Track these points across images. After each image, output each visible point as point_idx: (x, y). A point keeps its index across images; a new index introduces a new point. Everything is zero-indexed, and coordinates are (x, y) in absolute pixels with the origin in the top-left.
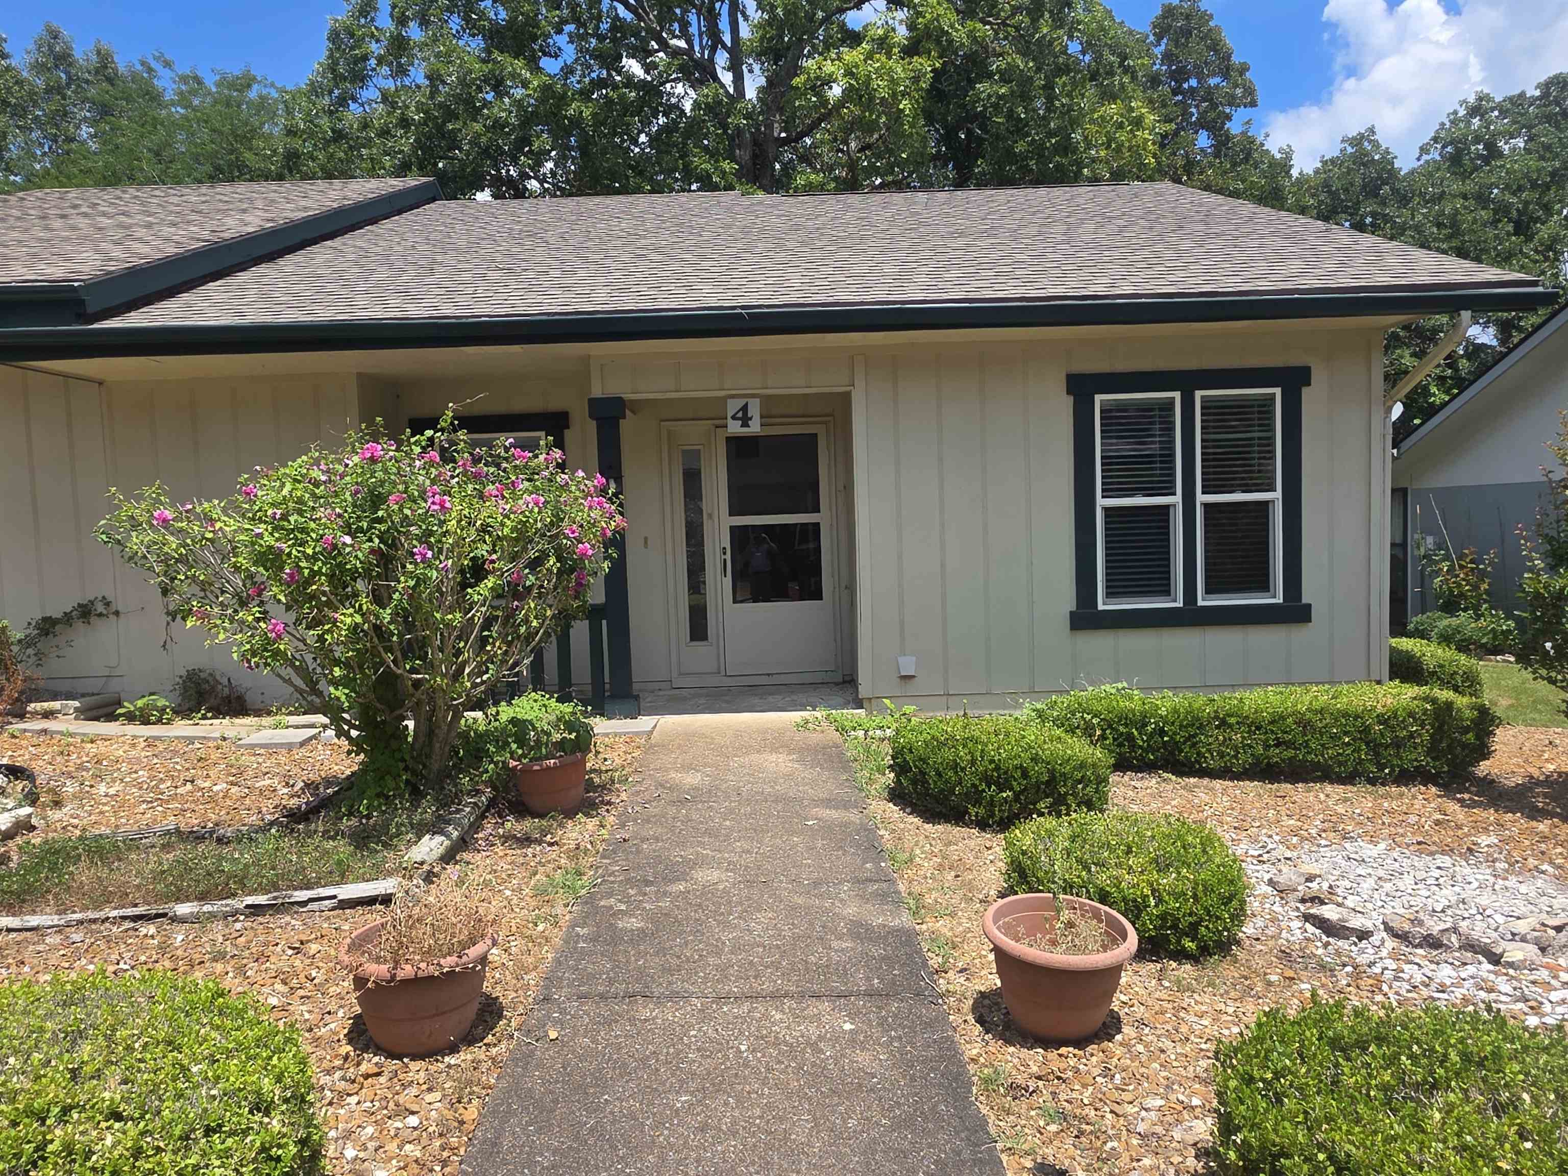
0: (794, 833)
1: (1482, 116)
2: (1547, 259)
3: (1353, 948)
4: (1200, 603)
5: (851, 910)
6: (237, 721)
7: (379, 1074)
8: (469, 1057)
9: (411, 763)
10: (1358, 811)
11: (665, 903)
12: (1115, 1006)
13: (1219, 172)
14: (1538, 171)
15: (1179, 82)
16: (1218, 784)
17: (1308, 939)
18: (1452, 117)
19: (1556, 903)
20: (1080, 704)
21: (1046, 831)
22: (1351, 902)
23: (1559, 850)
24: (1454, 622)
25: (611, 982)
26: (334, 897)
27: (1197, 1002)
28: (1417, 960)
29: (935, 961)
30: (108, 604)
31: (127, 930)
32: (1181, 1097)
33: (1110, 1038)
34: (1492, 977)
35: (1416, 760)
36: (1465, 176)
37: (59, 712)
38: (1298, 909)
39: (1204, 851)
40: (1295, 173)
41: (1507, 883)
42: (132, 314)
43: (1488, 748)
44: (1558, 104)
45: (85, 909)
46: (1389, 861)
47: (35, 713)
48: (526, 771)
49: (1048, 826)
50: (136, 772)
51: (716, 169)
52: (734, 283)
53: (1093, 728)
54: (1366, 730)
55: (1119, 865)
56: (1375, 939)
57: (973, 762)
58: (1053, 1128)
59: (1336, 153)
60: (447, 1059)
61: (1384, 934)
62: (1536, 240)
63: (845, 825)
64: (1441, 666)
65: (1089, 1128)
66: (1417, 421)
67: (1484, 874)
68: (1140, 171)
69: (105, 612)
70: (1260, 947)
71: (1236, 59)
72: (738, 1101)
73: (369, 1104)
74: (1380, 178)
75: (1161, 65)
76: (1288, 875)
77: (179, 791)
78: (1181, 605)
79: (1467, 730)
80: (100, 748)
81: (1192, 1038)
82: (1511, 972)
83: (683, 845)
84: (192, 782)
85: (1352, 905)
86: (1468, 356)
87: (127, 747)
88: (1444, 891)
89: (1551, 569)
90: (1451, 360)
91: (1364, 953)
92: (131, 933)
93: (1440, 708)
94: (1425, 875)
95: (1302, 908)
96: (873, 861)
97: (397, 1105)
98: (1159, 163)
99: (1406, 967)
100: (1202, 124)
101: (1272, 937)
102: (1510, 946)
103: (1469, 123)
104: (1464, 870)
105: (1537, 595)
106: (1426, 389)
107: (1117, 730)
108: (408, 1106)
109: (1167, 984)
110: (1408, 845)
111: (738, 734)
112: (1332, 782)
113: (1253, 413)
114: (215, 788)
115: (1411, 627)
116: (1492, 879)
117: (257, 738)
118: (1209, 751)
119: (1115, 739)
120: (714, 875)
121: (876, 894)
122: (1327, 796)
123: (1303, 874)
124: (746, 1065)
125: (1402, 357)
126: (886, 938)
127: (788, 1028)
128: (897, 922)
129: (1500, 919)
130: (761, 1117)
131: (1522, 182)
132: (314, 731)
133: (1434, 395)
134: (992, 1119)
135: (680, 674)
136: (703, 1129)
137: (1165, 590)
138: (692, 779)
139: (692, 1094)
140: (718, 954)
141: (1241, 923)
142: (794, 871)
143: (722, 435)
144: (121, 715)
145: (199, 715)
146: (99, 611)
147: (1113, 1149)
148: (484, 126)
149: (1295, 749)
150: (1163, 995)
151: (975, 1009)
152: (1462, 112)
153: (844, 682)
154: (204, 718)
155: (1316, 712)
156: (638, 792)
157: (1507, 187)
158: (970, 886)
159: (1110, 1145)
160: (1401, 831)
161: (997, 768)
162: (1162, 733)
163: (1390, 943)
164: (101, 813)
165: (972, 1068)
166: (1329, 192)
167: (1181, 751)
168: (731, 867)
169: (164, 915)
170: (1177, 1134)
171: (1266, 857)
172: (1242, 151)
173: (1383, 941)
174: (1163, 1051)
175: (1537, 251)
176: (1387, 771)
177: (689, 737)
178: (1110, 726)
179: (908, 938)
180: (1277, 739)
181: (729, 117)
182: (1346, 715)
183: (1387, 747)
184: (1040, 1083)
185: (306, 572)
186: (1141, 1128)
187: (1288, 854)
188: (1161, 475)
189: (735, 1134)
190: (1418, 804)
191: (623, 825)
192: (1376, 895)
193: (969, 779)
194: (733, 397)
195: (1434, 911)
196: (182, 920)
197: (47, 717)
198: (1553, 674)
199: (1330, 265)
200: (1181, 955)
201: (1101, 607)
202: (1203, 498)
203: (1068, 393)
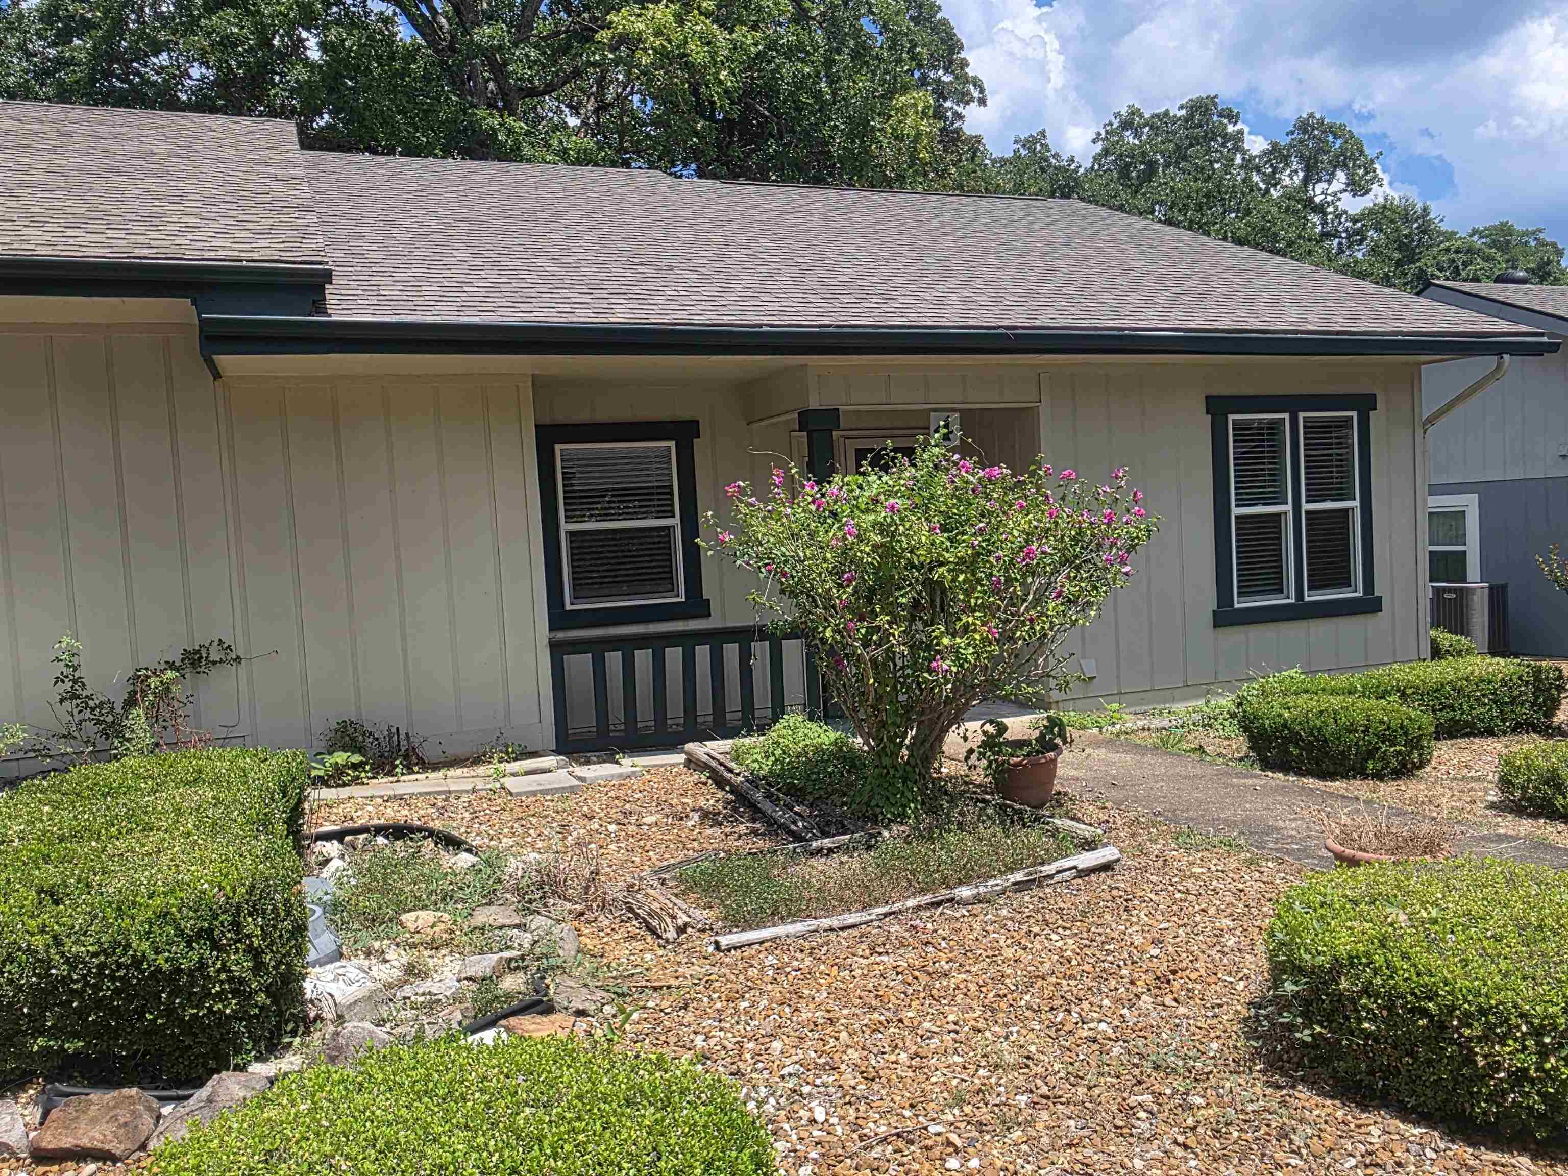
4: (1306, 598)
18: (1107, 128)
26: (1075, 867)
30: (228, 649)
59: (1009, 154)
69: (225, 658)
71: (963, 53)
103: (1122, 136)
113: (1339, 433)
137: (1282, 589)
145: (399, 771)
146: (217, 657)
152: (1116, 124)
169: (952, 900)
180: (1441, 704)
188: (1277, 487)
194: (935, 410)
196: (968, 902)
201: (1237, 606)
202: (1306, 507)
203: (1207, 413)
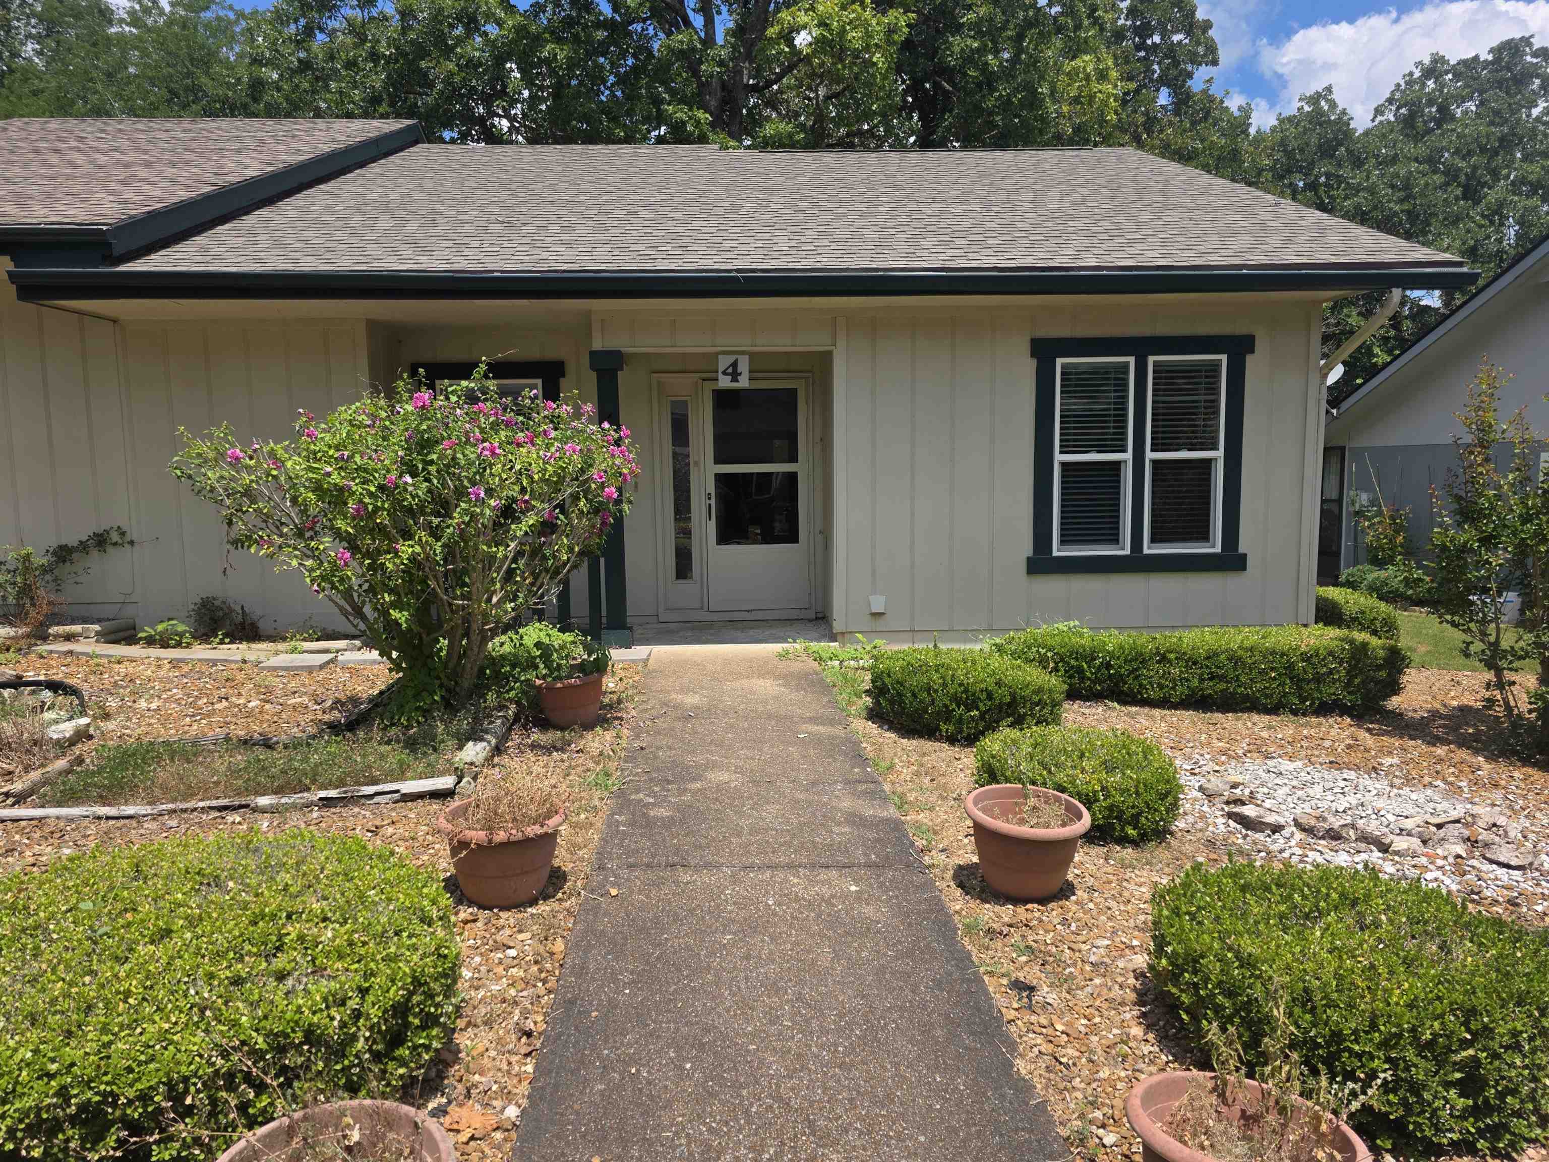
0: (789, 744)
1: (1437, 79)
2: (1492, 222)
3: (1268, 839)
4: (1146, 551)
5: (846, 804)
6: (253, 646)
7: (475, 921)
8: (547, 908)
9: (445, 681)
10: (1280, 736)
11: (687, 797)
12: (1070, 877)
13: (1179, 131)
14: (1488, 136)
15: (1143, 39)
16: (1157, 713)
17: (1230, 832)
18: (1407, 78)
19: (1439, 807)
20: (1035, 640)
21: (1012, 740)
22: (1268, 804)
23: (1452, 770)
24: (1383, 574)
25: (653, 856)
26: (397, 791)
27: (1137, 876)
28: (1319, 848)
29: (920, 843)
30: (123, 534)
31: (215, 818)
32: (1124, 940)
33: (1067, 898)
34: (1380, 862)
35: (1334, 694)
36: (1417, 138)
37: (80, 635)
38: (1223, 809)
39: (1145, 758)
40: (1252, 131)
41: (1401, 792)
42: (152, 257)
43: (1399, 684)
44: (1509, 69)
45: (174, 800)
46: (1303, 774)
47: (57, 637)
48: (550, 688)
49: (1012, 736)
50: (170, 690)
51: (690, 118)
52: (728, 244)
53: (1047, 661)
54: (1291, 666)
55: (1074, 767)
56: (1286, 832)
57: (945, 685)
58: (1024, 959)
59: (1294, 112)
60: (529, 910)
61: (1294, 829)
62: (1483, 204)
63: (832, 738)
64: (1363, 612)
65: (1051, 959)
66: (1359, 381)
67: (1382, 785)
68: (1101, 127)
69: (120, 541)
70: (1189, 837)
71: (1200, 15)
72: (772, 939)
73: (472, 941)
74: (1336, 139)
75: (1126, 20)
76: (1215, 783)
77: (216, 706)
78: (1128, 553)
79: (1379, 668)
80: (131, 668)
81: (1133, 900)
82: (1397, 858)
83: (693, 752)
84: (227, 699)
85: (1268, 806)
86: (1412, 317)
87: (153, 668)
88: (1348, 798)
89: (1458, 525)
90: (1396, 321)
91: (1277, 843)
92: (219, 820)
93: (1357, 648)
94: (1332, 785)
95: (1226, 809)
96: (859, 766)
97: (495, 942)
98: (1120, 120)
99: (1310, 854)
100: (1164, 81)
101: (1201, 830)
102: (1396, 839)
103: (1424, 85)
104: (1366, 781)
105: (1444, 548)
106: (1369, 350)
107: (1068, 663)
108: (505, 942)
109: (1113, 862)
110: (1321, 764)
111: (726, 662)
112: (1259, 712)
113: (1201, 377)
114: (250, 705)
115: (1343, 578)
116: (1388, 789)
117: (275, 661)
118: (1151, 683)
119: (1066, 671)
120: (725, 776)
121: (866, 793)
122: (1254, 724)
123: (1227, 782)
124: (775, 914)
125: (1349, 316)
126: (877, 825)
127: (805, 888)
128: (886, 813)
129: (1392, 818)
130: (791, 950)
131: (1472, 147)
132: (332, 655)
133: (1377, 356)
134: (974, 952)
135: (667, 609)
136: (747, 957)
137: (1114, 538)
138: (691, 700)
139: (735, 934)
140: (739, 835)
141: (1175, 817)
142: (793, 773)
143: (709, 386)
144: (141, 639)
145: (217, 640)
146: (114, 540)
147: (1071, 973)
148: (457, 65)
149: (1228, 682)
150: (1110, 869)
151: (955, 877)
152: (1417, 74)
153: (817, 618)
154: (222, 642)
155: (1247, 650)
156: (646, 710)
157: (1457, 151)
158: (944, 787)
159: (1068, 970)
160: (1317, 753)
161: (966, 691)
162: (1108, 666)
163: (1299, 835)
164: (150, 725)
165: (956, 918)
166: (1285, 151)
167: (1126, 683)
168: (738, 770)
169: (246, 806)
170: (1121, 964)
171: (1197, 771)
172: (1201, 109)
173: (1292, 834)
174: (1109, 909)
175: (1483, 216)
176: (1308, 703)
177: (684, 664)
178: (1062, 660)
179: (897, 826)
181: (702, 63)
182: (1274, 653)
183: (1309, 682)
184: (1012, 930)
185: (370, 507)
186: (1093, 959)
187: (1217, 768)
188: (1114, 434)
189: (773, 961)
190: (1333, 732)
191: (637, 736)
192: (1289, 799)
193: (941, 700)
194: (724, 353)
195: (1337, 811)
196: (264, 811)
197: (69, 640)
198: (1456, 618)
199: (1275, 241)
200: (1124, 841)
201: (1056, 553)
202: (1151, 455)
203: (1032, 356)
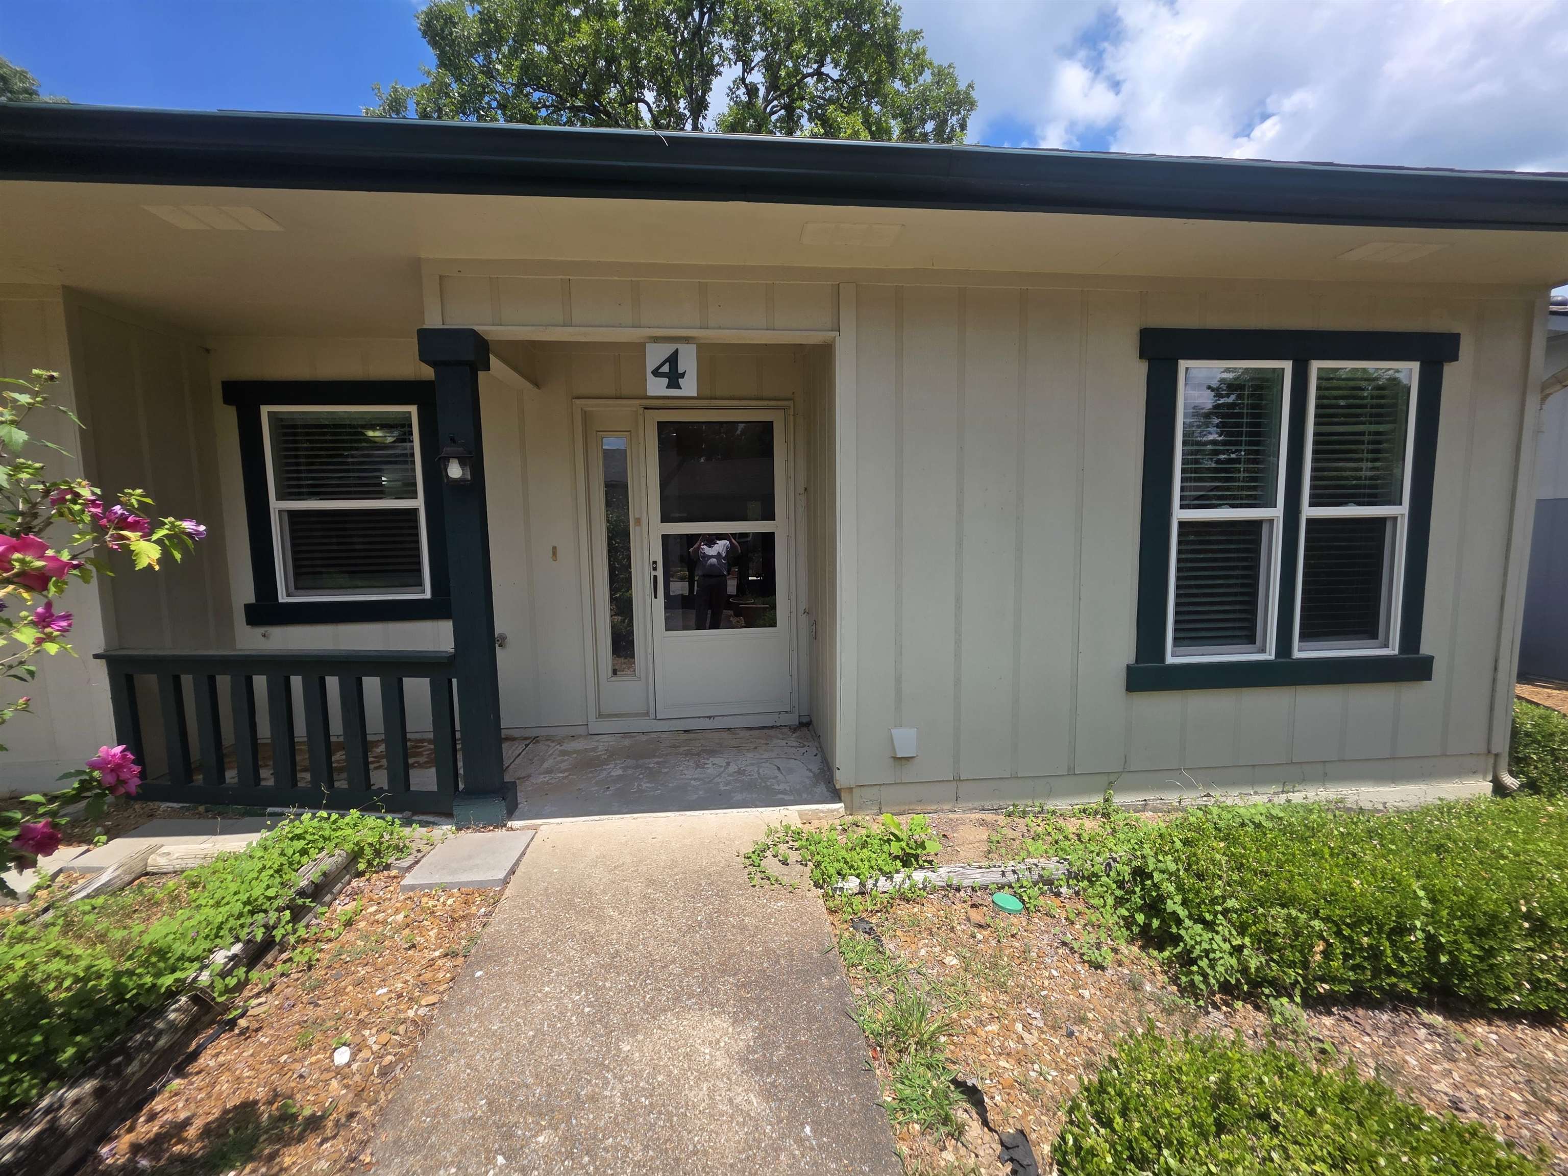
4: (1296, 654)
78: (1273, 657)
135: (600, 715)
137: (1251, 636)
143: (652, 418)
153: (800, 725)
194: (656, 340)
201: (1170, 660)
202: (1308, 512)
203: (1142, 356)
